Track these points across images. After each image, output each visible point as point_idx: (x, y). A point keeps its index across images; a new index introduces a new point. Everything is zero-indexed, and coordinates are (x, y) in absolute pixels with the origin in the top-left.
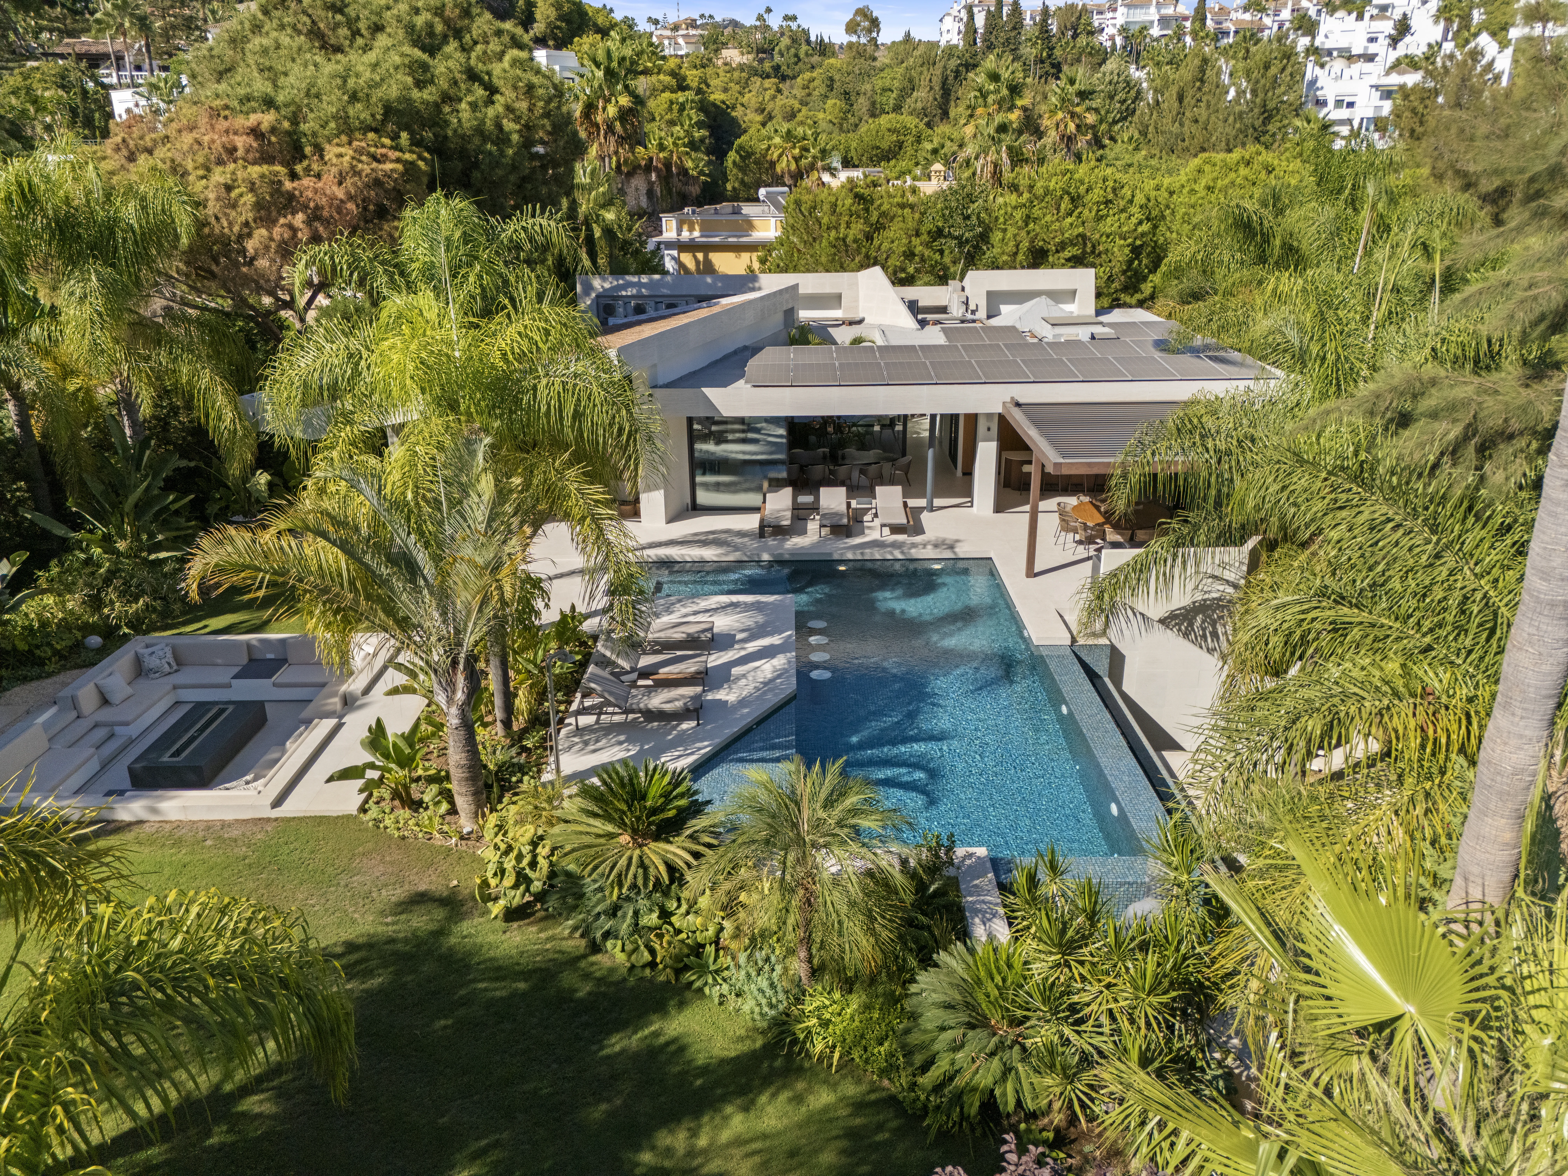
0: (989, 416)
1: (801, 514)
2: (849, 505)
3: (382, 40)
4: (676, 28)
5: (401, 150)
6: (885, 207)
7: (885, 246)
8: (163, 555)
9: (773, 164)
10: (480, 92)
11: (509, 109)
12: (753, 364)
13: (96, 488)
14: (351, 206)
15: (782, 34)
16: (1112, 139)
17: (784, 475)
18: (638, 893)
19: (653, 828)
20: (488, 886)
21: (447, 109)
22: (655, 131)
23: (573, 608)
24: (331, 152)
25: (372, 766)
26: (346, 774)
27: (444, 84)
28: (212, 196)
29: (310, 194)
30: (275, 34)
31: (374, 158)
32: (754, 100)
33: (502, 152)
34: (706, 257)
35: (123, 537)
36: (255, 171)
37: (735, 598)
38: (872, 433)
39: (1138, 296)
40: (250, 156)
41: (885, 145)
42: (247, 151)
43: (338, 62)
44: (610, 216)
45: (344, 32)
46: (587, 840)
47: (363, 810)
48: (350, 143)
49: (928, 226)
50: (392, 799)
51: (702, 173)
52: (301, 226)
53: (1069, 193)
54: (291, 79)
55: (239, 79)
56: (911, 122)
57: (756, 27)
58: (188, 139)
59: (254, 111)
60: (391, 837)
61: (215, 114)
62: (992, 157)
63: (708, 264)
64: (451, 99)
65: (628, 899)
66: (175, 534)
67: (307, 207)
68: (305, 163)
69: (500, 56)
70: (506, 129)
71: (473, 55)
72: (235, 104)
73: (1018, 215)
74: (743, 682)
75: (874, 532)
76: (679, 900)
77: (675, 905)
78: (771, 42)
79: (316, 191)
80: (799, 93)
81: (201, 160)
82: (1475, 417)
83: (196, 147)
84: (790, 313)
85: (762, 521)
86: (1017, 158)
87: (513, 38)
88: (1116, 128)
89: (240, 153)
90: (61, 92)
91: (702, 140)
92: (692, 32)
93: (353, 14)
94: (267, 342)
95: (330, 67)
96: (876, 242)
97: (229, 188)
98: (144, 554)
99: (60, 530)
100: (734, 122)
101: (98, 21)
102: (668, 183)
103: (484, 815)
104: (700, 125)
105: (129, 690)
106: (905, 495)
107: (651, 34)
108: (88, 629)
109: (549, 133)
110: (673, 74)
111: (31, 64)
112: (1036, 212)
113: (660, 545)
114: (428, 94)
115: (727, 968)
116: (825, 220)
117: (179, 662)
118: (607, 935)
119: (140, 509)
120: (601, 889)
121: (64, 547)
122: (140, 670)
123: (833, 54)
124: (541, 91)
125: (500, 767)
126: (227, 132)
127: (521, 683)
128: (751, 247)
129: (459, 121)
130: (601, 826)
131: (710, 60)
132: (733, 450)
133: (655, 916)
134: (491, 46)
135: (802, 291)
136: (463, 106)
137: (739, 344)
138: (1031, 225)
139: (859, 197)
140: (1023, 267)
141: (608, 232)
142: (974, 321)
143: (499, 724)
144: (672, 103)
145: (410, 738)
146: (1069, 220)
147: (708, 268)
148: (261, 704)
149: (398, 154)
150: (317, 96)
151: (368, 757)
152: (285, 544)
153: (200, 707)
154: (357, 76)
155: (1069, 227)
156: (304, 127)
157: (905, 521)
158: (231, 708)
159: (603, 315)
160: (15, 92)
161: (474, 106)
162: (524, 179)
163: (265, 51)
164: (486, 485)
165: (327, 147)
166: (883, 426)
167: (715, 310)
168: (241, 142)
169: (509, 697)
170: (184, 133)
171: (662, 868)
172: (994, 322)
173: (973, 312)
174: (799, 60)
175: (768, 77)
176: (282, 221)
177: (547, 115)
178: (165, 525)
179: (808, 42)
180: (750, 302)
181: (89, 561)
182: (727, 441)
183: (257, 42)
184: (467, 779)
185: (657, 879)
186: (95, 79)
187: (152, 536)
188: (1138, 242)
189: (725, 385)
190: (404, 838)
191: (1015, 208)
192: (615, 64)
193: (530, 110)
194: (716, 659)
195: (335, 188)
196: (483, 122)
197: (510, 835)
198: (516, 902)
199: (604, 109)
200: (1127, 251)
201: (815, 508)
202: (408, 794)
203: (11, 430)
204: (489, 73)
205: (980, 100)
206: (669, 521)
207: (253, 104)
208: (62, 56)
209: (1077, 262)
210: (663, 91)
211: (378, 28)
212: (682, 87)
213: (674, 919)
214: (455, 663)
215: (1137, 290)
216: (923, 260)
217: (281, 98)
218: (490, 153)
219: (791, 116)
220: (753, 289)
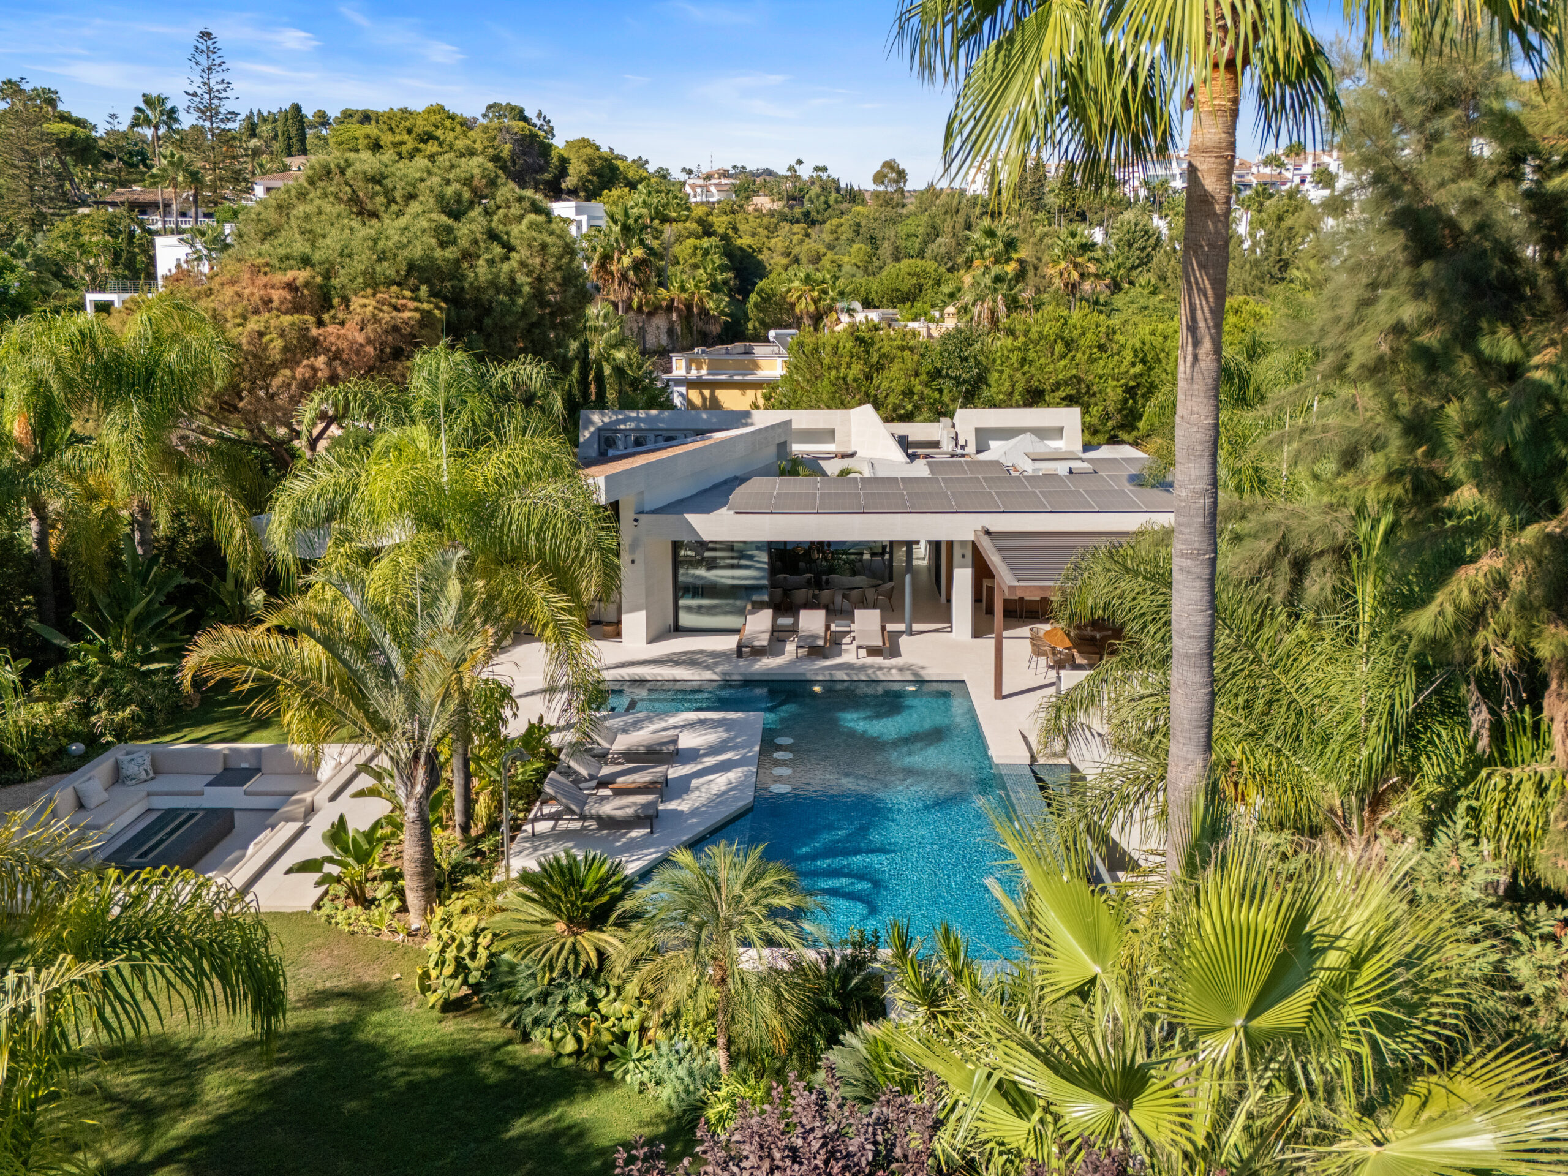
0: (963, 543)
1: (779, 636)
2: (828, 628)
3: (415, 207)
4: (708, 177)
5: (420, 301)
6: (885, 350)
7: (885, 384)
8: (154, 666)
9: (792, 306)
10: (497, 250)
11: (523, 264)
12: (740, 493)
13: (102, 600)
14: (369, 349)
15: (813, 183)
16: (1131, 283)
17: (766, 598)
18: (569, 979)
19: (587, 915)
20: (429, 977)
21: (466, 265)
22: (678, 275)
23: (541, 719)
24: (356, 303)
25: (330, 860)
26: (306, 867)
27: (465, 243)
28: (244, 341)
29: (333, 339)
30: (317, 202)
31: (395, 308)
32: (780, 245)
33: (513, 301)
34: (712, 394)
35: (120, 649)
36: (286, 320)
37: (702, 715)
38: (861, 560)
39: (1135, 433)
40: (284, 308)
41: (904, 288)
42: (282, 303)
43: (371, 227)
44: (620, 355)
45: (381, 199)
46: (524, 927)
47: (317, 906)
48: (374, 295)
49: (927, 366)
50: (347, 897)
51: (723, 313)
52: (322, 366)
53: (1062, 339)
54: (328, 241)
55: (281, 240)
56: (930, 265)
57: (786, 177)
58: (229, 291)
59: (292, 268)
60: (341, 932)
61: (256, 270)
62: (988, 304)
63: (715, 401)
64: (470, 256)
65: (560, 986)
66: (167, 646)
67: (329, 350)
68: (332, 312)
69: (521, 218)
70: (519, 281)
71: (495, 218)
72: (276, 262)
73: (1014, 357)
74: (697, 793)
75: (850, 655)
76: (608, 988)
77: (604, 992)
78: (801, 190)
79: (338, 337)
80: (827, 237)
81: (239, 310)
82: (1283, 537)
83: (236, 298)
84: (783, 447)
85: (740, 640)
86: (1013, 304)
87: (533, 203)
88: (1134, 273)
89: (275, 305)
90: (107, 238)
91: (725, 282)
92: (724, 181)
93: (390, 186)
94: (278, 470)
95: (364, 231)
96: (876, 382)
97: (261, 334)
98: (137, 665)
99: (60, 641)
100: (760, 265)
101: (153, 176)
102: (689, 323)
103: (432, 911)
104: (723, 268)
105: (105, 796)
106: (884, 619)
107: (684, 184)
108: (74, 737)
109: (559, 285)
110: (700, 221)
111: (82, 211)
112: (1031, 355)
113: (632, 664)
114: (451, 253)
115: (649, 1057)
116: (826, 361)
117: (157, 770)
118: (536, 1022)
119: (139, 622)
120: (533, 975)
121: (63, 656)
122: (118, 777)
123: (863, 202)
124: (553, 250)
125: (454, 867)
126: (265, 286)
127: (482, 789)
128: (757, 385)
129: (476, 275)
130: (538, 912)
131: (741, 206)
132: (723, 576)
133: (583, 1002)
134: (512, 211)
135: (794, 426)
136: (481, 262)
137: (731, 475)
138: (1026, 368)
139: (860, 340)
140: (1018, 406)
141: (619, 371)
142: (963, 456)
143: (458, 829)
144: (696, 248)
145: (369, 835)
146: (1063, 363)
147: (714, 404)
148: (230, 812)
149: (416, 304)
150: (350, 256)
151: (327, 851)
152: (273, 642)
153: (170, 814)
154: (387, 238)
155: (1062, 369)
156: (335, 282)
157: (880, 643)
158: (201, 814)
159: (603, 446)
160: (64, 237)
161: (491, 262)
162: (533, 325)
163: (307, 217)
164: (454, 589)
165: (353, 298)
166: (873, 555)
167: (709, 442)
168: (277, 295)
169: (469, 803)
170: (226, 287)
171: (593, 955)
172: (982, 457)
173: (963, 447)
174: (829, 206)
175: (798, 222)
176: (305, 362)
177: (558, 268)
178: (161, 638)
179: (838, 190)
180: (741, 436)
181: (82, 671)
182: (716, 567)
183: (301, 209)
184: (419, 874)
185: (588, 965)
186: (141, 224)
187: (146, 647)
188: (1132, 384)
189: (708, 512)
190: (353, 933)
191: (1012, 351)
192: (631, 221)
193: (542, 265)
194: (675, 772)
195: (356, 334)
196: (497, 276)
197: (455, 926)
198: (454, 996)
199: (619, 260)
200: (1119, 390)
201: (793, 630)
202: (363, 892)
203: (30, 547)
204: (507, 233)
205: (977, 254)
206: (649, 642)
207: (291, 262)
208: (114, 204)
209: (1070, 401)
210: (688, 237)
211: (411, 197)
212: (708, 232)
213: (601, 1005)
214: (416, 757)
215: (1134, 428)
216: (922, 398)
217: (317, 257)
218: (502, 303)
219: (816, 259)
220: (746, 425)
